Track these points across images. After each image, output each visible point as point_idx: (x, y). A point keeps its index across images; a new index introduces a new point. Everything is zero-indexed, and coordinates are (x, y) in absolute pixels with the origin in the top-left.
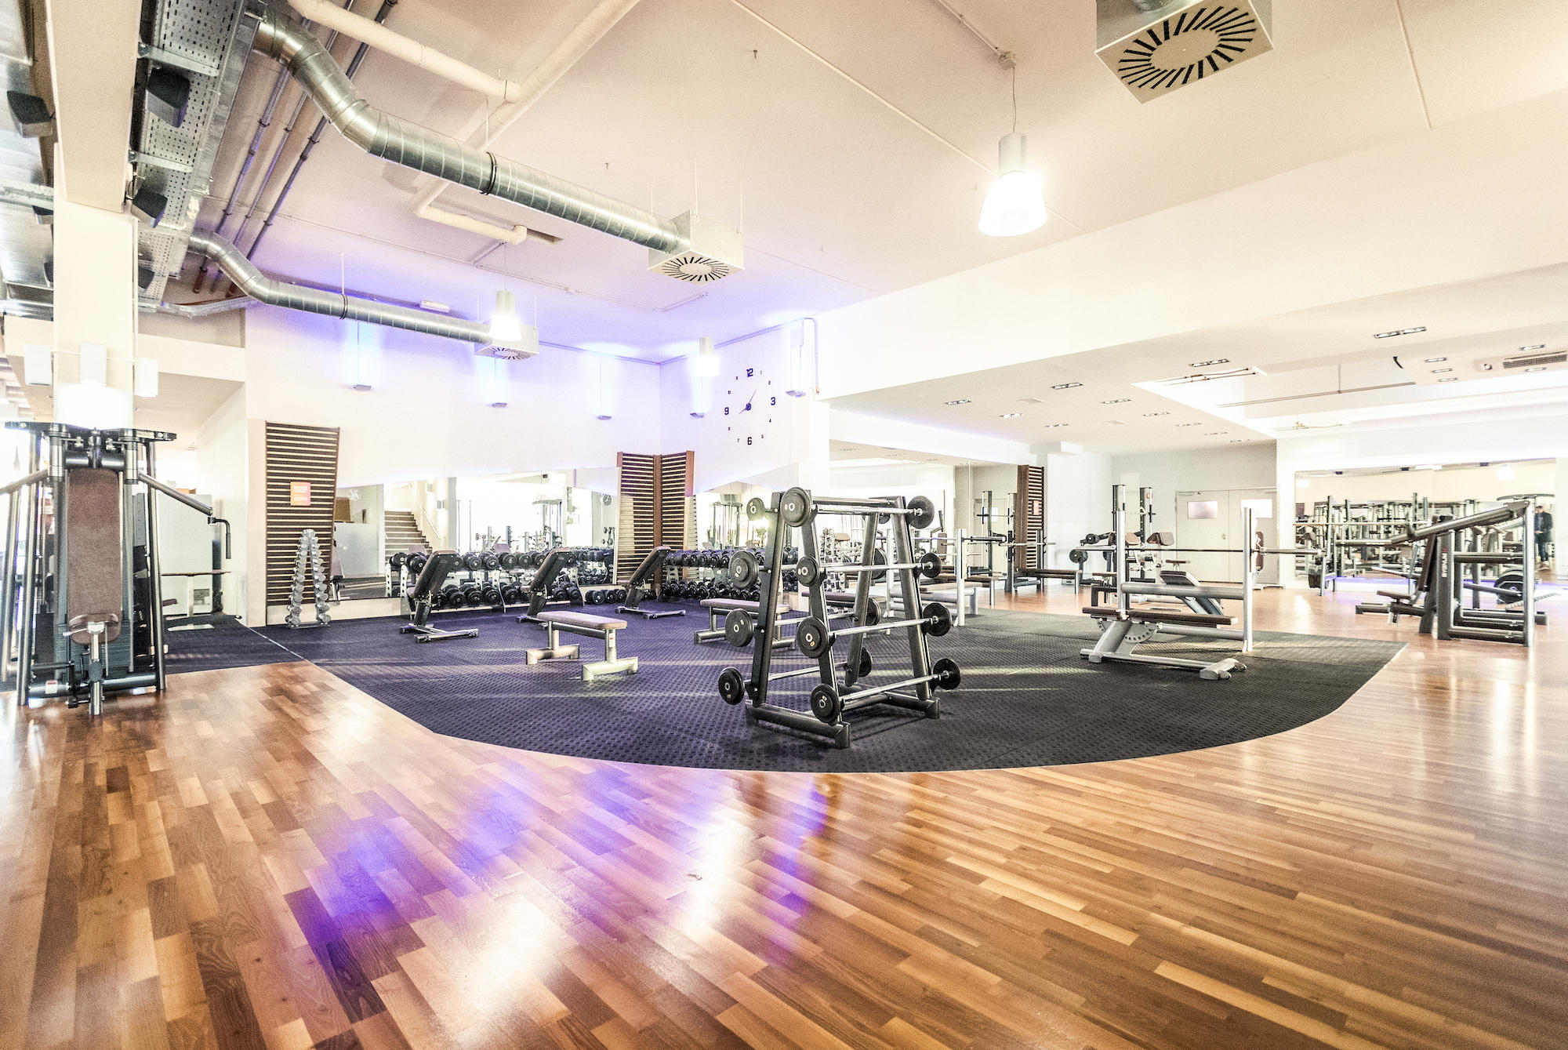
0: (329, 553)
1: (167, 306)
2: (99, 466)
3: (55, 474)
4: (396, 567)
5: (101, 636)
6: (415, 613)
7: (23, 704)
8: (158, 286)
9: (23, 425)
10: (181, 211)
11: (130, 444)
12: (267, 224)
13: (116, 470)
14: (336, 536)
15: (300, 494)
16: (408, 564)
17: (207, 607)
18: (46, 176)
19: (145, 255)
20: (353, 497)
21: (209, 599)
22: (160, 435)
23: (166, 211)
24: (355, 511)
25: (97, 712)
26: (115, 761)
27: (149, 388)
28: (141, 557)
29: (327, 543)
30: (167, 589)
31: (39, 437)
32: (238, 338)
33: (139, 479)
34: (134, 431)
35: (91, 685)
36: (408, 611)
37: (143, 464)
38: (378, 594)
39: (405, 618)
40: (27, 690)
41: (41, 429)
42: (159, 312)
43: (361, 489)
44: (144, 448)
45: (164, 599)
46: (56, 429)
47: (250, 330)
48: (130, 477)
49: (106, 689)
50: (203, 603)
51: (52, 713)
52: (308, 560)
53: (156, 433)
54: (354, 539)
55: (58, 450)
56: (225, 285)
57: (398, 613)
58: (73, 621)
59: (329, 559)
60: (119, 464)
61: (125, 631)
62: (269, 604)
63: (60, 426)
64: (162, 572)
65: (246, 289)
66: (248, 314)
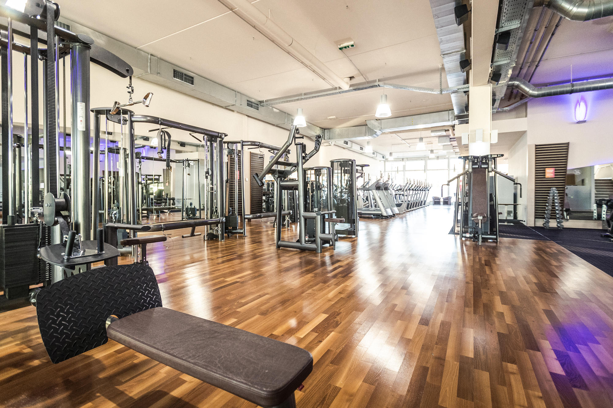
0: (563, 198)
1: (500, 109)
2: (481, 167)
3: (470, 171)
4: (599, 205)
5: (481, 220)
6: (610, 229)
7: (461, 239)
8: (497, 104)
9: (462, 157)
10: (506, 75)
11: (490, 159)
12: (537, 66)
13: (485, 168)
14: (566, 191)
15: (550, 173)
16: (606, 204)
17: (511, 218)
18: (467, 81)
19: (494, 94)
20: (577, 173)
21: (512, 215)
22: (499, 155)
23: (501, 78)
24: (578, 180)
25: (480, 244)
26: (487, 258)
27: (495, 140)
28: (492, 198)
29: (562, 195)
30: (500, 209)
31: (466, 160)
32: (524, 114)
33: (492, 171)
34: (491, 155)
35: (479, 236)
36: (606, 227)
37: (493, 166)
38: (590, 218)
39: (605, 231)
40: (462, 235)
41: (466, 158)
42: (497, 112)
43: (581, 169)
44: (493, 160)
45: (499, 212)
46: (470, 157)
47: (529, 110)
48: (490, 170)
49: (483, 238)
50: (510, 216)
51: (468, 243)
52: (553, 201)
53: (497, 155)
54: (577, 194)
55: (471, 163)
56: (520, 95)
57: (601, 228)
58: (474, 215)
59: (563, 201)
60: (486, 166)
61: (487, 220)
62: (536, 218)
63: (471, 156)
64: (499, 203)
65: (528, 95)
66: (528, 104)
